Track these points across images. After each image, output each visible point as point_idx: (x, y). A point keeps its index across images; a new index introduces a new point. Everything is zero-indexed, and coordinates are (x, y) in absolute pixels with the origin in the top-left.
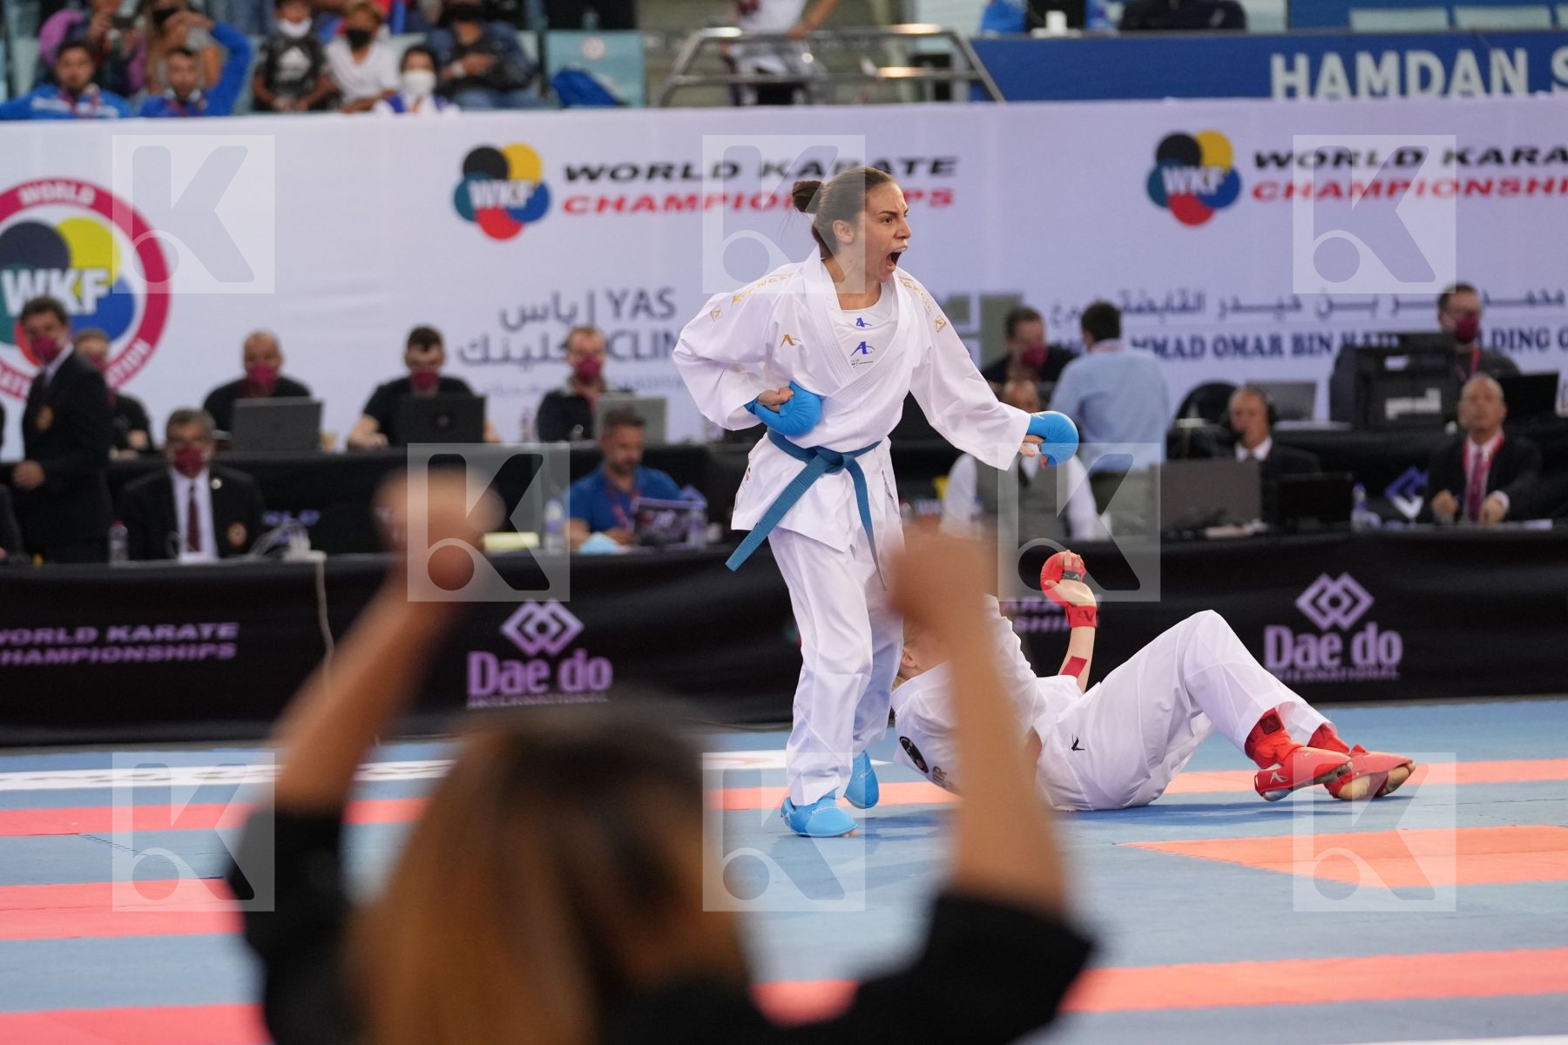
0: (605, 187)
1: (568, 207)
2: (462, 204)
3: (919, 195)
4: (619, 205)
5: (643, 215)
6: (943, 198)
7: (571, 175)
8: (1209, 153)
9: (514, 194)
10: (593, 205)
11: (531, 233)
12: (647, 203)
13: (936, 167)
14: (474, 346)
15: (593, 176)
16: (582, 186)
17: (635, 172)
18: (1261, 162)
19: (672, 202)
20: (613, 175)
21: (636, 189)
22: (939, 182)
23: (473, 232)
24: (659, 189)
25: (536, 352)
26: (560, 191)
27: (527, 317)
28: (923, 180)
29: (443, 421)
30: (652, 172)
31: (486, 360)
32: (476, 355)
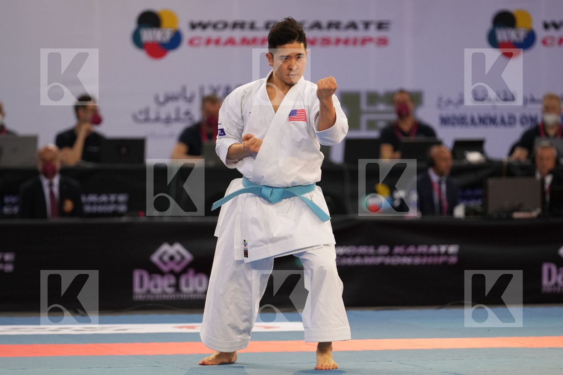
0: (210, 33)
1: (191, 42)
2: (137, 39)
3: (370, 40)
4: (217, 42)
5: (229, 48)
6: (383, 42)
7: (193, 26)
8: (520, 21)
9: (164, 35)
10: (203, 41)
11: (172, 55)
12: (231, 42)
13: (381, 26)
14: (141, 112)
15: (204, 26)
16: (198, 32)
17: (226, 25)
18: (546, 26)
19: (245, 41)
20: (215, 26)
21: (226, 34)
22: (382, 34)
23: (141, 55)
24: (238, 34)
25: (173, 116)
26: (187, 34)
27: (169, 98)
28: (373, 32)
29: (124, 150)
30: (235, 25)
31: (147, 120)
32: (142, 117)
